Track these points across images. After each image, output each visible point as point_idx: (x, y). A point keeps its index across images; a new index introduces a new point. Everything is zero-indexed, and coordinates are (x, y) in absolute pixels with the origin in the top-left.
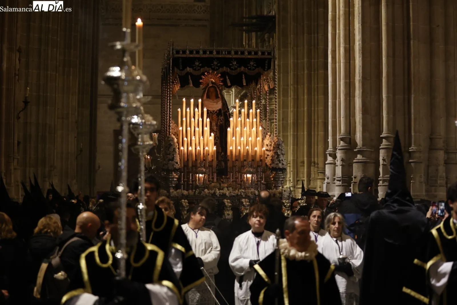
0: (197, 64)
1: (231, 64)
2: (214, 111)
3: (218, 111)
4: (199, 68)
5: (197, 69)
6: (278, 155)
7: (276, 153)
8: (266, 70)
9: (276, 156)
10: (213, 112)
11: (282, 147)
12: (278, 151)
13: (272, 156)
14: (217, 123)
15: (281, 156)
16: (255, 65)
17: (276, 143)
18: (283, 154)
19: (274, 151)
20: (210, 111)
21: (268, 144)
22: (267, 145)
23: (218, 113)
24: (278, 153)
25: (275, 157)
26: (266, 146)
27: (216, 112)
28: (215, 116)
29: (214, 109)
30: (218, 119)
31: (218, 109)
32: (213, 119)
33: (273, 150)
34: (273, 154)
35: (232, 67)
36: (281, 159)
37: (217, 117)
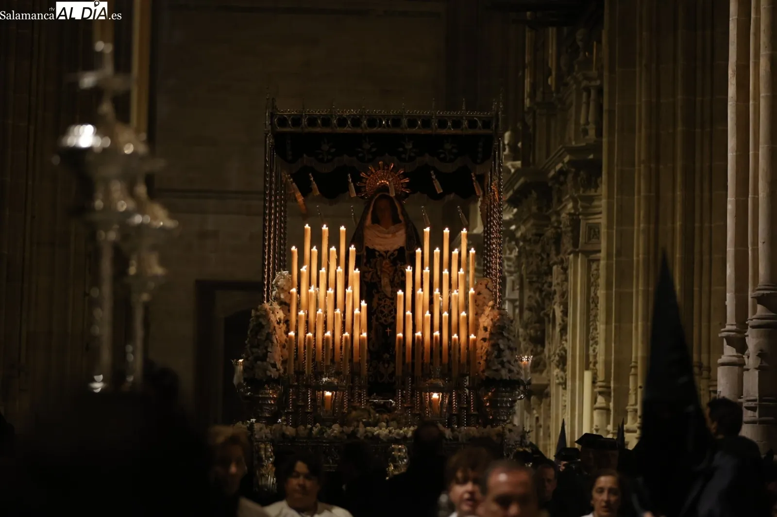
0: (325, 147)
1: (401, 149)
2: (386, 252)
3: (396, 252)
4: (330, 157)
5: (325, 160)
6: (500, 351)
7: (495, 346)
8: (479, 161)
9: (496, 353)
10: (386, 254)
11: (509, 334)
12: (500, 341)
13: (487, 352)
14: (394, 279)
15: (507, 352)
16: (455, 151)
17: (496, 325)
18: (510, 348)
19: (492, 342)
20: (379, 252)
21: (488, 325)
22: (485, 329)
23: (396, 255)
24: (498, 345)
25: (493, 355)
26: (483, 332)
27: (392, 254)
28: (386, 264)
29: (388, 248)
30: (396, 270)
31: (396, 247)
32: (384, 269)
33: (490, 339)
34: (490, 349)
35: (403, 156)
36: (505, 360)
37: (391, 266)
